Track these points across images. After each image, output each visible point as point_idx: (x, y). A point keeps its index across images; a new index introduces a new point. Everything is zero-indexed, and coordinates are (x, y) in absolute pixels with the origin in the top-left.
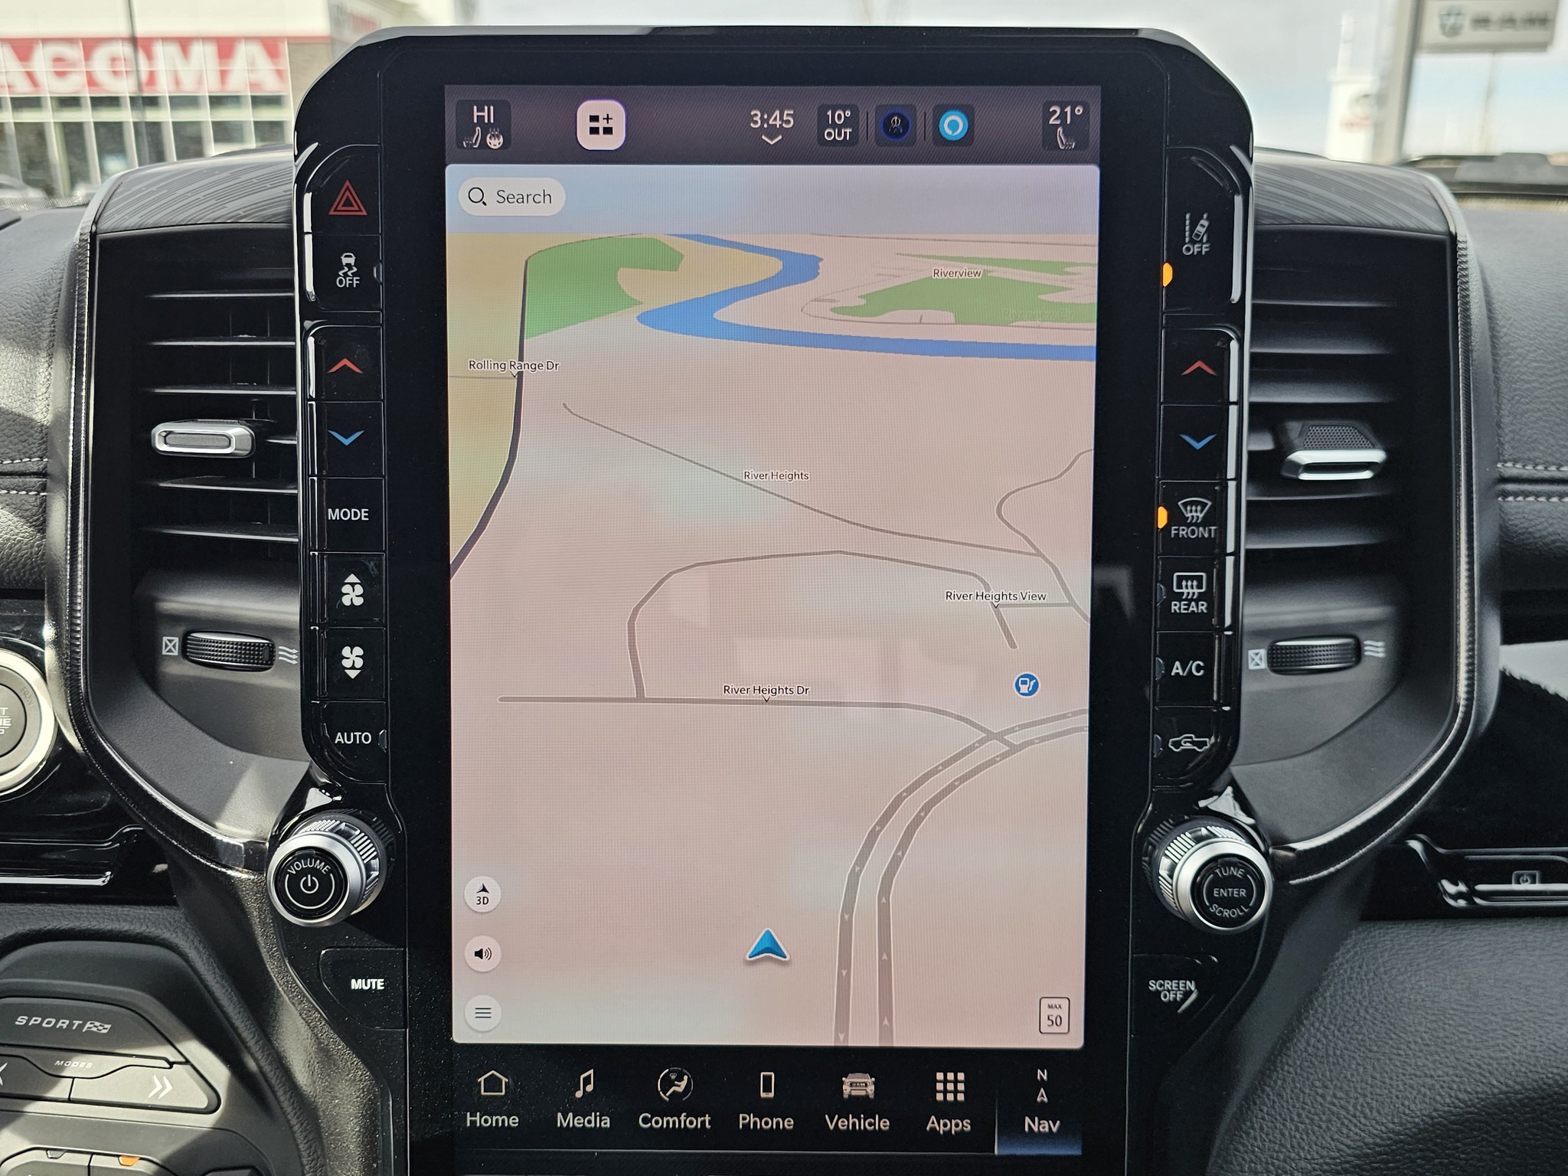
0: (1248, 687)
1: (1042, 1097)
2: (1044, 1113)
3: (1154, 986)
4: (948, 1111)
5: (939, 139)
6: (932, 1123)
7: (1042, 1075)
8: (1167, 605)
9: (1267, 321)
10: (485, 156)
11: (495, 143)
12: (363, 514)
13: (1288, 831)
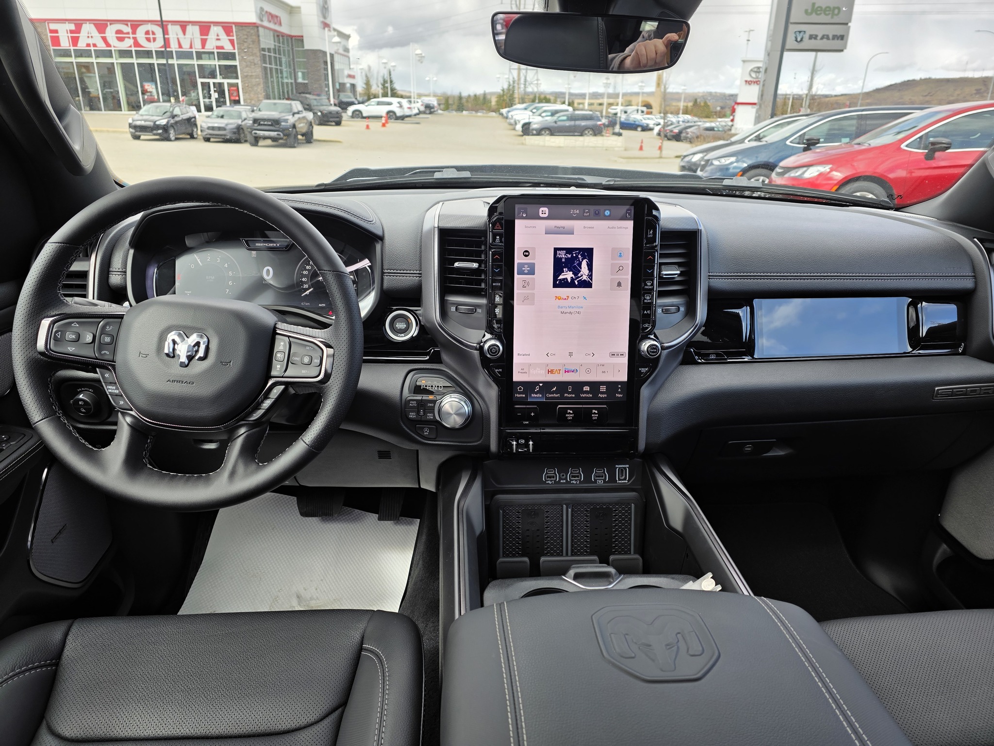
0: (658, 316)
1: (619, 390)
2: (619, 393)
3: (640, 369)
4: (602, 393)
5: (605, 215)
6: (600, 395)
7: (620, 386)
8: (644, 301)
9: (663, 247)
10: (523, 218)
11: (524, 215)
12: (499, 284)
13: (664, 342)
